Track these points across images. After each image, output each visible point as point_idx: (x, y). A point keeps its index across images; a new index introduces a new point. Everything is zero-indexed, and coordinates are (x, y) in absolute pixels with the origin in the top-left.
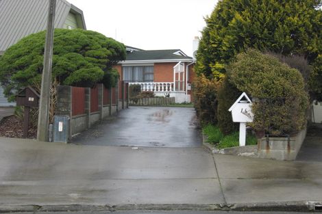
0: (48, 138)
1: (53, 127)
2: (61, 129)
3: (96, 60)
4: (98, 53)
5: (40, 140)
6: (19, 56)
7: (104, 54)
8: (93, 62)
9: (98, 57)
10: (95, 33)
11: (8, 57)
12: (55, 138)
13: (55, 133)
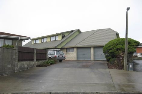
0: (128, 69)
1: (128, 67)
2: (131, 67)
3: (133, 47)
4: (133, 44)
5: (125, 70)
6: (110, 46)
7: (135, 45)
8: (132, 47)
9: (134, 46)
10: (131, 39)
11: (107, 46)
12: (129, 69)
13: (129, 68)
